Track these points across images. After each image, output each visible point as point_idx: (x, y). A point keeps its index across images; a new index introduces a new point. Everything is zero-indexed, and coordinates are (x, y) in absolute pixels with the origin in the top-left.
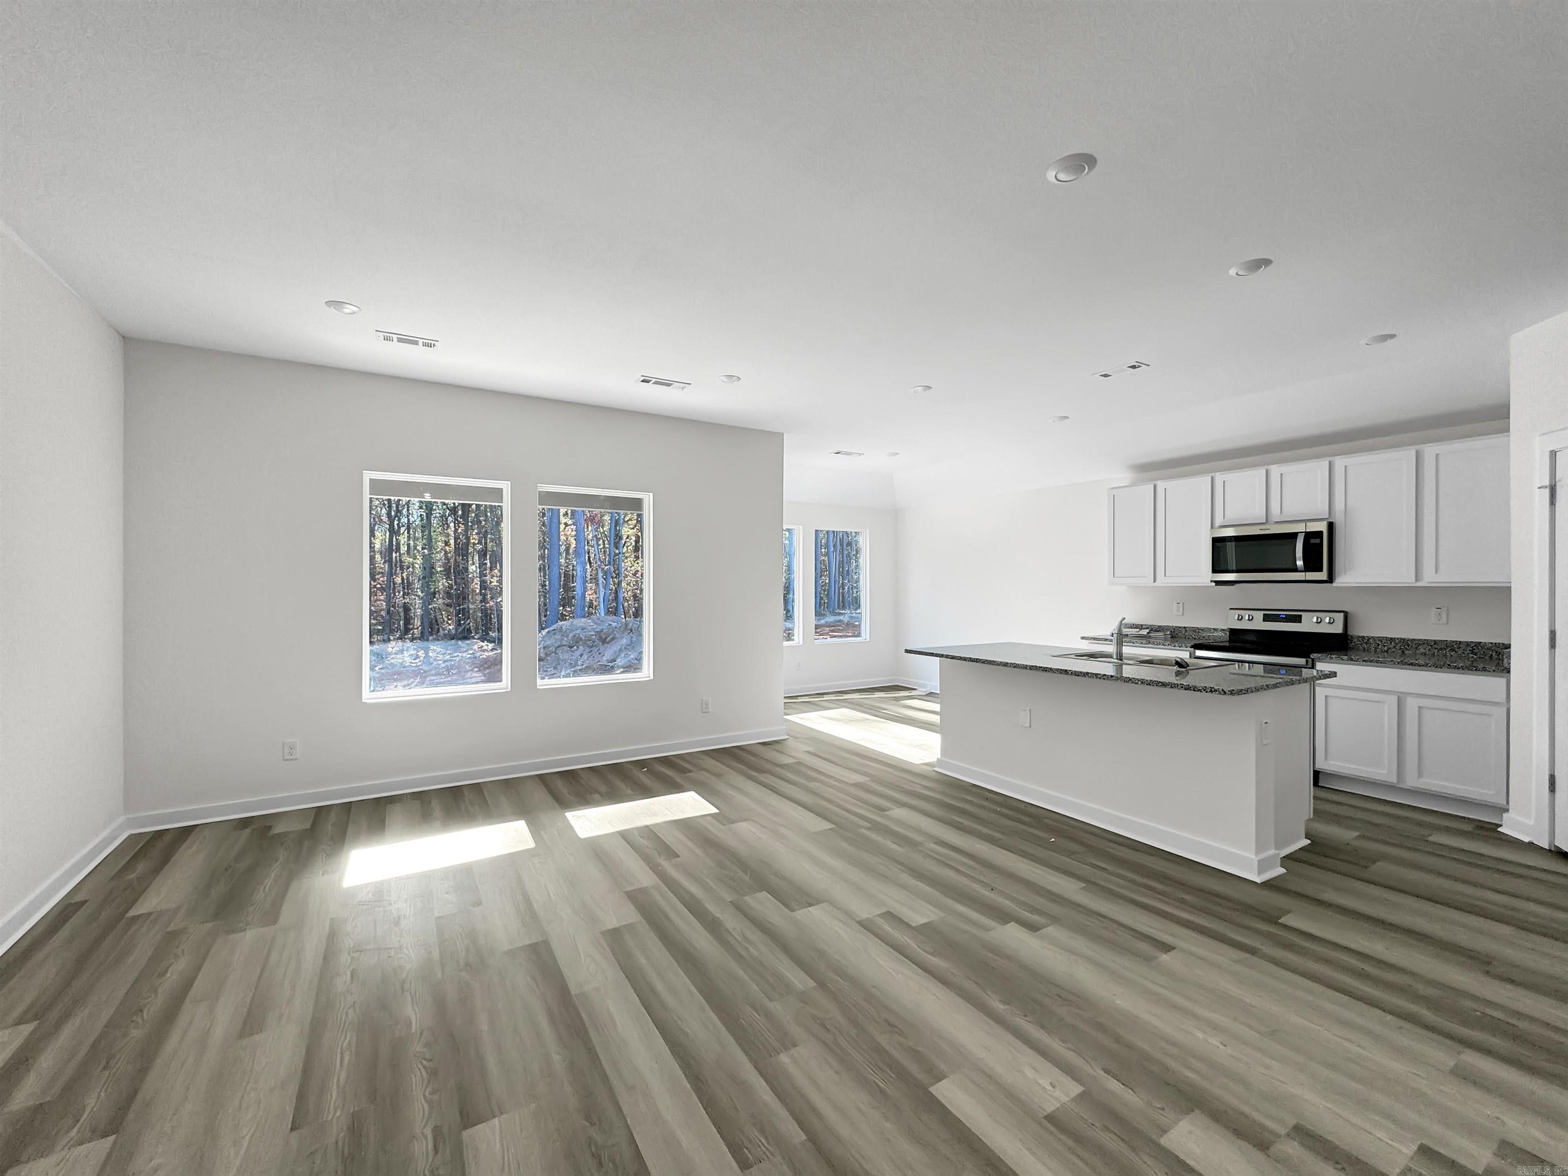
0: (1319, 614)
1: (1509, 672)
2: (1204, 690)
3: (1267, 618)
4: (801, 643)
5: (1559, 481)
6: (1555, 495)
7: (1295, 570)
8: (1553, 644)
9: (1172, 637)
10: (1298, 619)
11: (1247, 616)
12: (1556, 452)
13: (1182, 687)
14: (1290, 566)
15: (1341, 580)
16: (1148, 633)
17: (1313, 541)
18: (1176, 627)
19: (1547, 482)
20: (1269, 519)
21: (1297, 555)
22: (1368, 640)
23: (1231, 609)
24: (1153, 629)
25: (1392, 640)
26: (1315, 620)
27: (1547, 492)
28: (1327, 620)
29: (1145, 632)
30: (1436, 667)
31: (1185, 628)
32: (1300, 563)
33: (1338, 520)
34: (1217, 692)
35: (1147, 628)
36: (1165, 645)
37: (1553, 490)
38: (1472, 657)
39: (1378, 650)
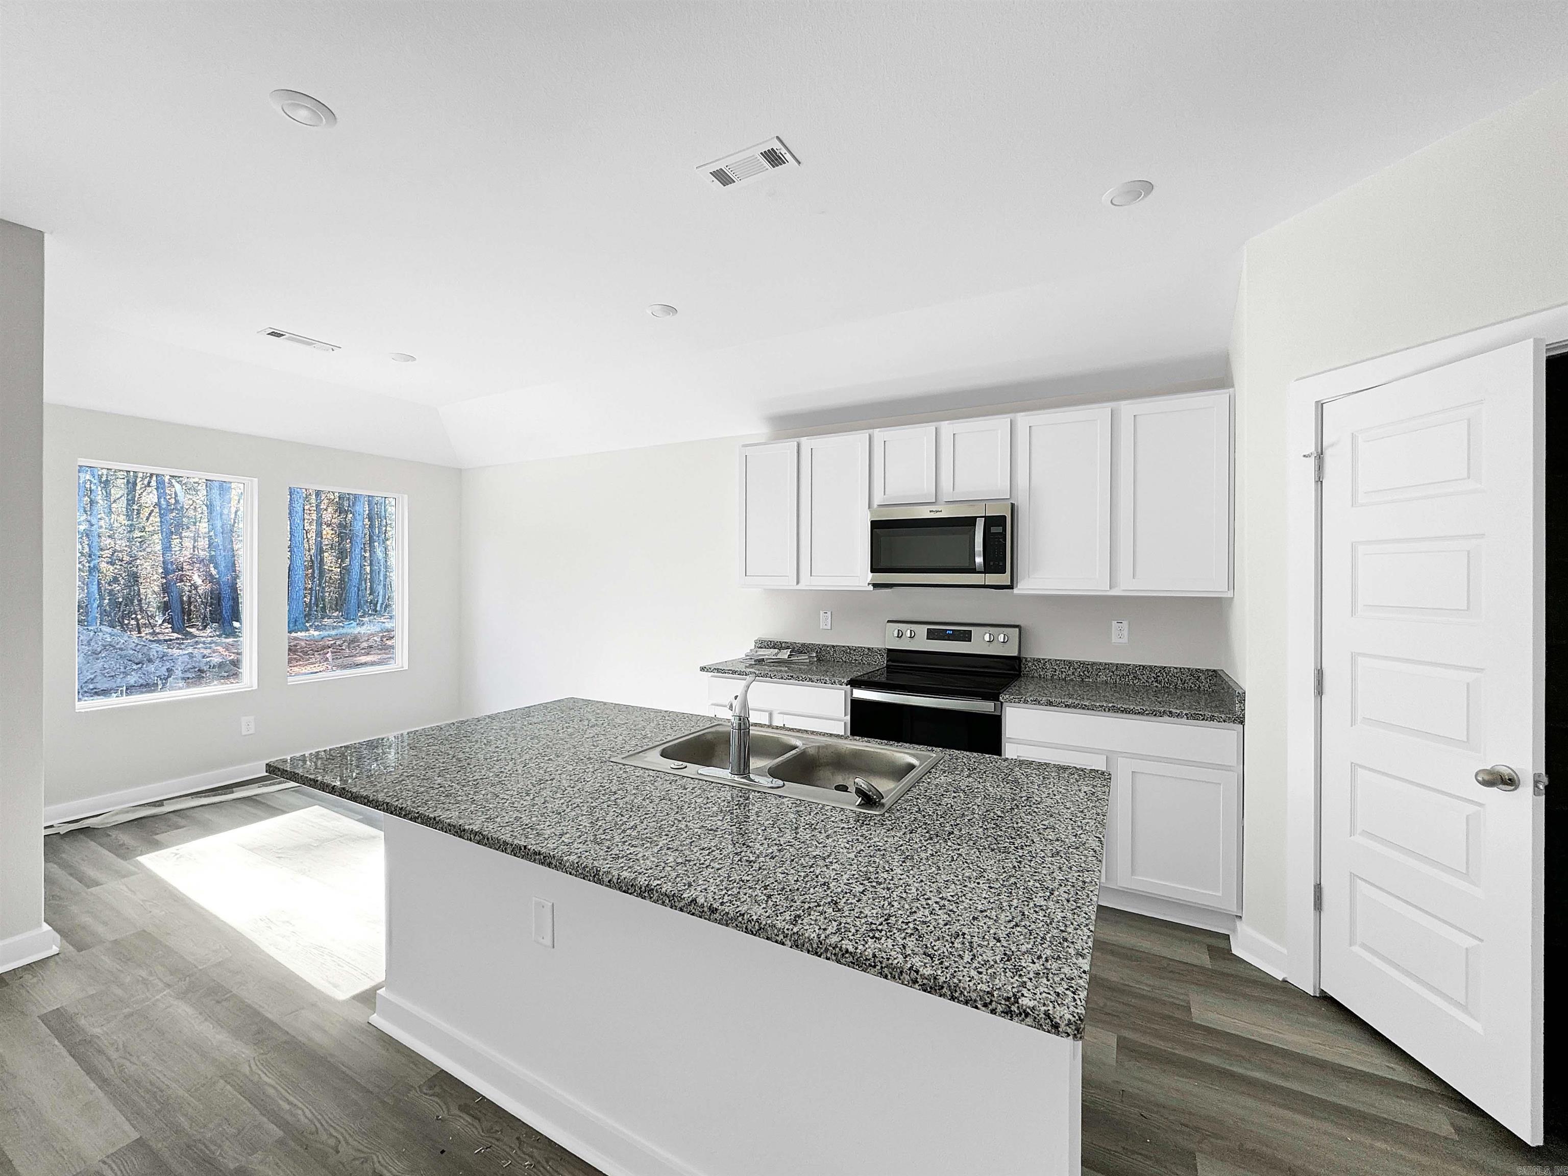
0: (992, 630)
1: (1242, 722)
2: (985, 1005)
3: (932, 635)
4: (255, 687)
5: (1332, 445)
6: (1322, 467)
7: (973, 571)
8: (1319, 690)
9: (819, 660)
10: (966, 637)
11: (909, 631)
12: (1322, 404)
13: (915, 981)
14: (966, 565)
15: (1022, 587)
16: (790, 656)
17: (994, 530)
18: (824, 645)
19: (1311, 449)
20: (939, 497)
21: (976, 549)
22: (1044, 664)
23: (889, 621)
24: (798, 649)
25: (1070, 663)
26: (987, 638)
27: (1311, 463)
28: (1001, 638)
29: (785, 655)
30: (1155, 715)
31: (833, 646)
32: (979, 560)
33: (1021, 502)
34: (1029, 1020)
35: (788, 648)
36: (812, 681)
37: (1320, 457)
38: (1156, 686)
39: (1055, 677)
